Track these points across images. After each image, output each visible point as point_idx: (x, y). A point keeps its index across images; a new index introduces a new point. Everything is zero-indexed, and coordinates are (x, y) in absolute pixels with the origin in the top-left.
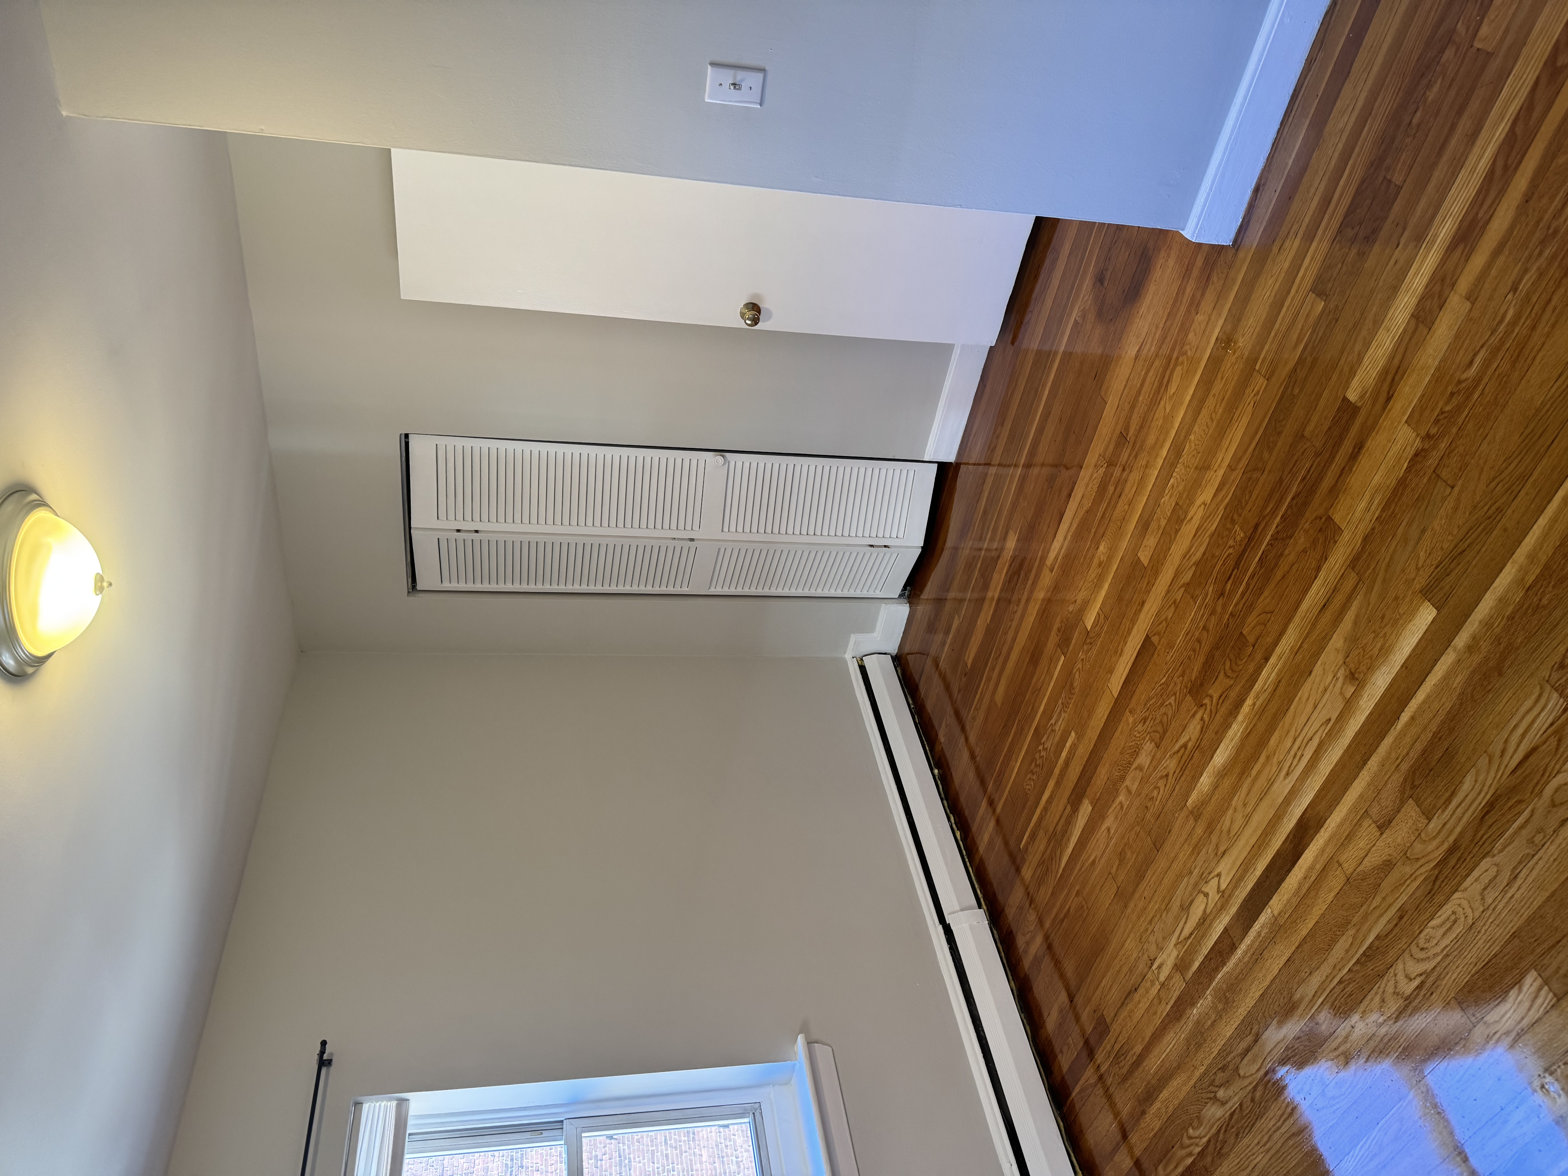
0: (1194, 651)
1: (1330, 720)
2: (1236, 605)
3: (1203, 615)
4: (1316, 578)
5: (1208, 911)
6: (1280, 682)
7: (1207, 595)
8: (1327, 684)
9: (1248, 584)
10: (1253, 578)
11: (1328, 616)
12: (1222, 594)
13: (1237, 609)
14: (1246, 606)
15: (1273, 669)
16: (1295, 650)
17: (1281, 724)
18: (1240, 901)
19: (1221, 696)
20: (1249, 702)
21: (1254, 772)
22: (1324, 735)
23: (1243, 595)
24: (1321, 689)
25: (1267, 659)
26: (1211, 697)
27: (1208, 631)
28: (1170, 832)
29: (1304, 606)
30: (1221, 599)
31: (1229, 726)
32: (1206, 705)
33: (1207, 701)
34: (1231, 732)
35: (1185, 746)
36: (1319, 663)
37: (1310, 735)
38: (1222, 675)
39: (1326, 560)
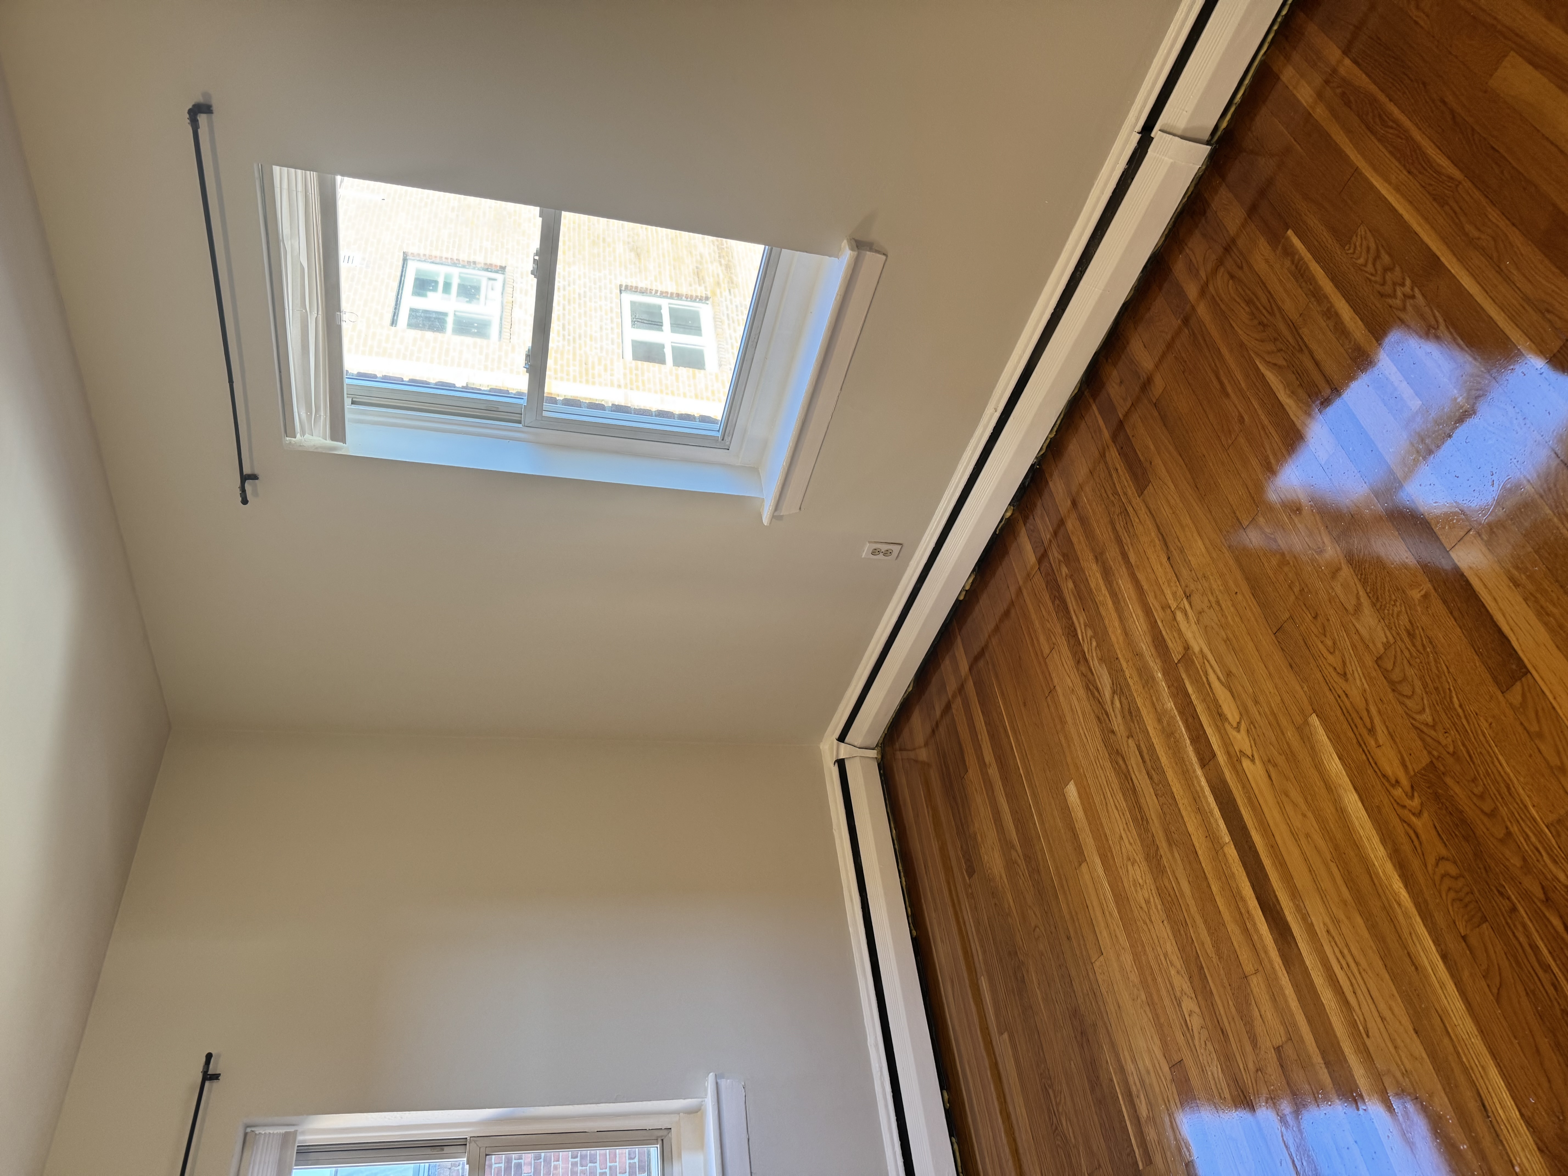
0: (1481, 797)
1: (1368, 1036)
2: (1524, 926)
3: (1527, 839)
4: (1522, 1115)
5: (1226, 725)
6: (1416, 968)
7: (1555, 862)
8: (1401, 1053)
9: (1547, 968)
10: (1553, 985)
11: (1472, 1106)
12: (1547, 900)
13: (1517, 923)
14: (1520, 950)
15: (1431, 963)
16: (1444, 1018)
17: (1374, 948)
18: (1235, 791)
19: (1418, 837)
20: (1404, 895)
21: (1333, 867)
22: (1356, 1017)
23: (1534, 947)
24: (1399, 1042)
25: (1444, 957)
26: (1418, 815)
27: (1501, 841)
28: (1291, 666)
29: (1493, 1072)
30: (1542, 896)
31: (1383, 842)
32: (1412, 798)
33: (1415, 803)
34: (1376, 840)
35: (1372, 731)
36: (1425, 1055)
37: (1359, 992)
38: (1444, 852)
39: (1539, 1149)
